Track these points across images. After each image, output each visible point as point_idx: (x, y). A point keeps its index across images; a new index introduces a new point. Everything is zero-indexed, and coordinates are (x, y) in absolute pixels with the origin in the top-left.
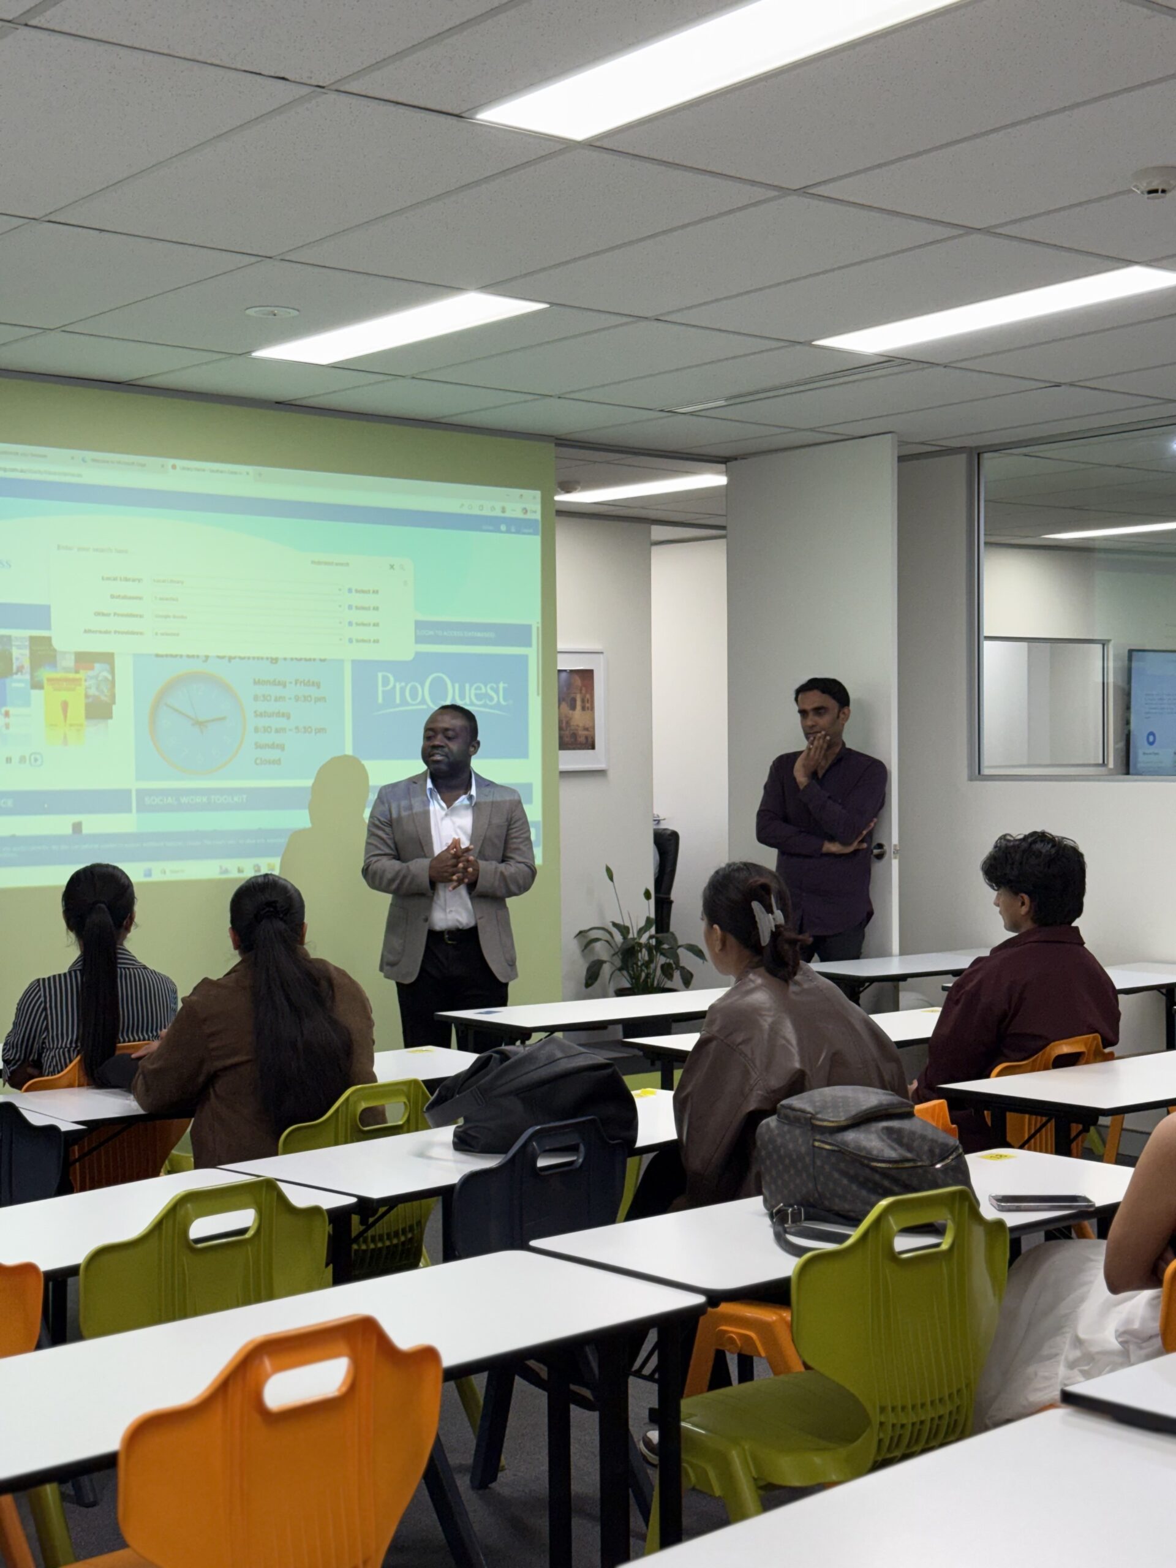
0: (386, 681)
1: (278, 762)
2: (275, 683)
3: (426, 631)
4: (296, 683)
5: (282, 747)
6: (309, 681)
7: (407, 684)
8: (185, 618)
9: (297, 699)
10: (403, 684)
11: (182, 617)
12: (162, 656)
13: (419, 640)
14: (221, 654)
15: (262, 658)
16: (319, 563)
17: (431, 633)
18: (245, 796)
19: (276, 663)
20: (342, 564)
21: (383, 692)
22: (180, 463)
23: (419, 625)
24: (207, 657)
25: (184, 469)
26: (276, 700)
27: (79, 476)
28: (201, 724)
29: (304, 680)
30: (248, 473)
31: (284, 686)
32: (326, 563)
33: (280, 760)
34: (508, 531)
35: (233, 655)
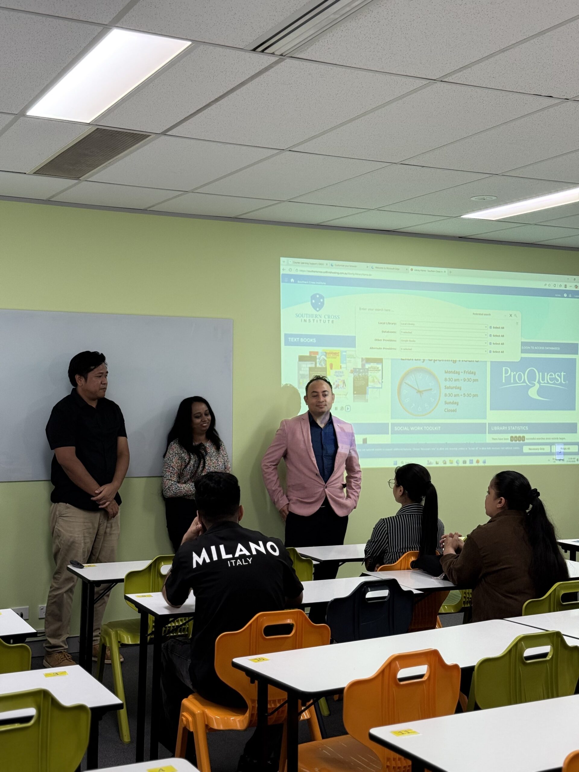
0: (506, 372)
1: (455, 411)
2: (454, 372)
3: (527, 347)
4: (464, 372)
5: (457, 404)
6: (470, 372)
7: (516, 374)
8: (415, 341)
9: (465, 380)
10: (515, 373)
11: (413, 341)
12: (403, 360)
13: (523, 351)
14: (430, 359)
15: (449, 360)
16: (477, 314)
17: (529, 348)
18: (440, 427)
19: (456, 363)
20: (487, 315)
21: (505, 376)
22: (414, 267)
23: (523, 344)
24: (424, 360)
25: (416, 270)
26: (455, 380)
27: (370, 275)
28: (419, 392)
29: (468, 371)
30: (445, 272)
31: (459, 374)
32: (480, 314)
33: (456, 410)
34: (568, 297)
35: (436, 359)
